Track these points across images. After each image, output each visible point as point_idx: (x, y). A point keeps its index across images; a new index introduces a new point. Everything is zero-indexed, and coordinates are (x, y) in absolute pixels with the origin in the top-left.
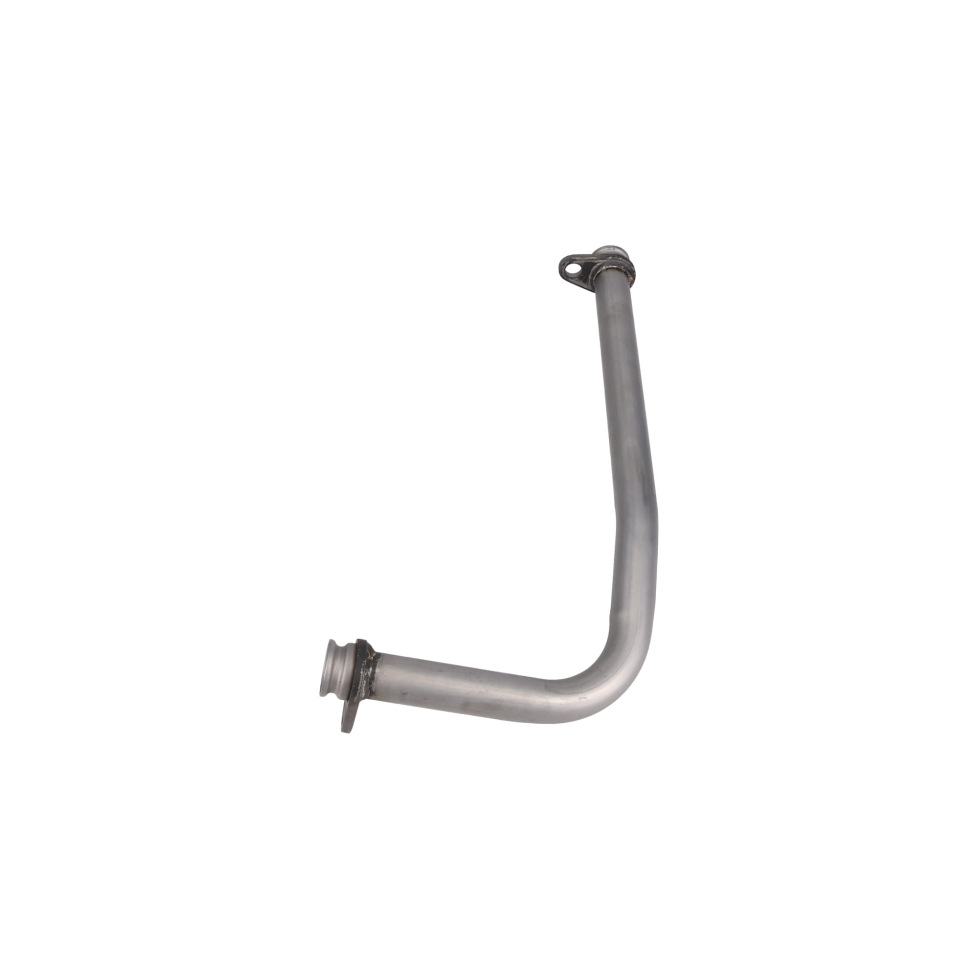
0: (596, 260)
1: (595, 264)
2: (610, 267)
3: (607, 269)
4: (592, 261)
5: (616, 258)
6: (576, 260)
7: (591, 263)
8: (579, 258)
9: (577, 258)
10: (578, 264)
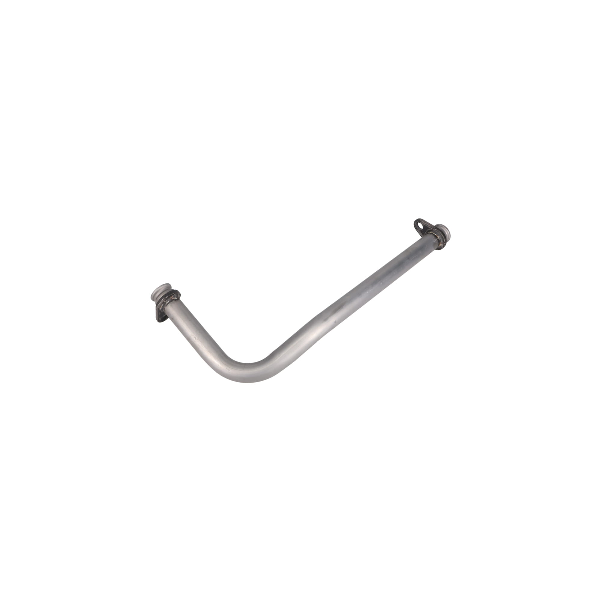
0: (430, 227)
1: (428, 228)
2: (433, 233)
3: (431, 233)
4: (428, 227)
5: (438, 230)
6: (421, 222)
7: (427, 227)
8: (423, 222)
9: (422, 222)
10: (422, 224)
